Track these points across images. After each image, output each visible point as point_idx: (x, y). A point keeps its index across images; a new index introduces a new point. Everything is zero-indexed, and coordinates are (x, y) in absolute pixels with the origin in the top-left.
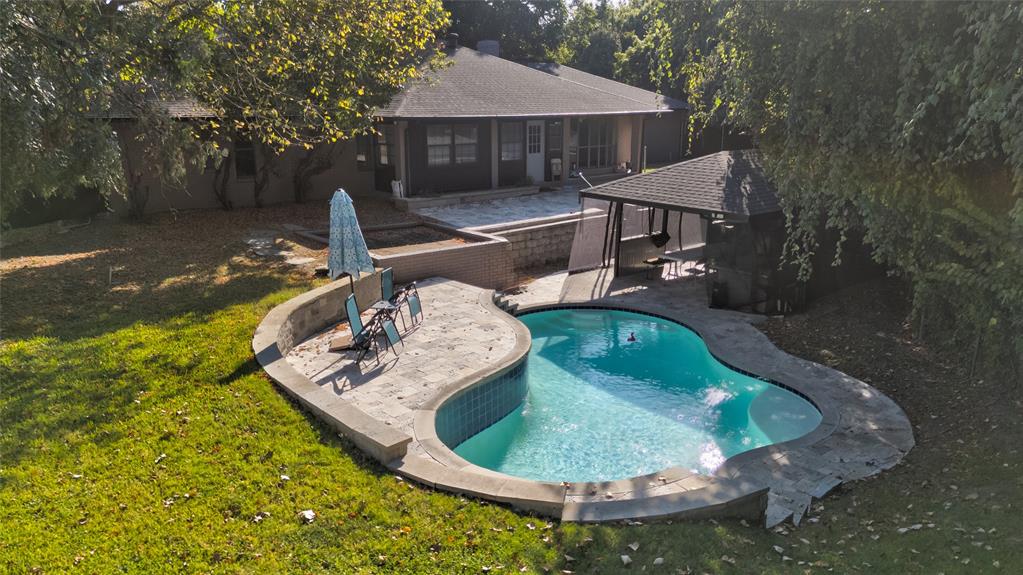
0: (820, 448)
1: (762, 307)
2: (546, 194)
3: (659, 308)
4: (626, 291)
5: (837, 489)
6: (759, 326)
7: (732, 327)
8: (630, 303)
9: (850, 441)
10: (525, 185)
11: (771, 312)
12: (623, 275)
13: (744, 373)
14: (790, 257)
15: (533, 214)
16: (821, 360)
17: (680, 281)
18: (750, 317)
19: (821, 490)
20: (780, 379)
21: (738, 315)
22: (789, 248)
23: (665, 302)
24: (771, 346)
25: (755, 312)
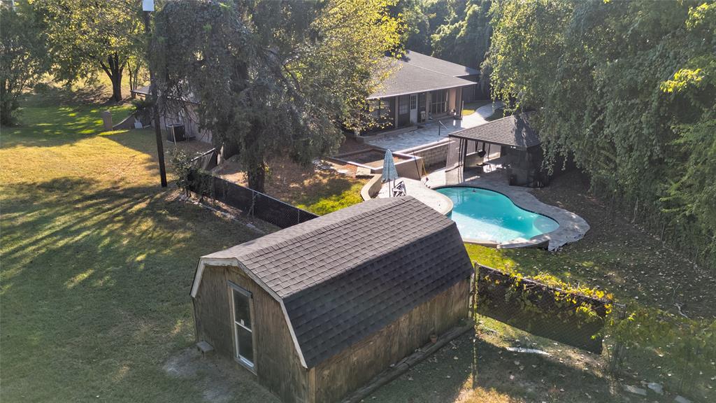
0: (560, 234)
1: (532, 184)
2: (421, 130)
3: (488, 186)
4: (472, 178)
5: (566, 244)
6: (531, 193)
7: (521, 193)
8: (475, 184)
9: (569, 232)
10: (410, 126)
11: (535, 186)
12: (468, 171)
13: (529, 211)
14: (545, 166)
15: (420, 142)
16: (557, 205)
17: (492, 173)
18: (527, 189)
19: (561, 245)
20: (543, 213)
21: (522, 188)
22: (544, 163)
23: (490, 182)
24: (537, 201)
25: (528, 187)
